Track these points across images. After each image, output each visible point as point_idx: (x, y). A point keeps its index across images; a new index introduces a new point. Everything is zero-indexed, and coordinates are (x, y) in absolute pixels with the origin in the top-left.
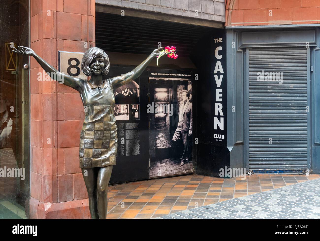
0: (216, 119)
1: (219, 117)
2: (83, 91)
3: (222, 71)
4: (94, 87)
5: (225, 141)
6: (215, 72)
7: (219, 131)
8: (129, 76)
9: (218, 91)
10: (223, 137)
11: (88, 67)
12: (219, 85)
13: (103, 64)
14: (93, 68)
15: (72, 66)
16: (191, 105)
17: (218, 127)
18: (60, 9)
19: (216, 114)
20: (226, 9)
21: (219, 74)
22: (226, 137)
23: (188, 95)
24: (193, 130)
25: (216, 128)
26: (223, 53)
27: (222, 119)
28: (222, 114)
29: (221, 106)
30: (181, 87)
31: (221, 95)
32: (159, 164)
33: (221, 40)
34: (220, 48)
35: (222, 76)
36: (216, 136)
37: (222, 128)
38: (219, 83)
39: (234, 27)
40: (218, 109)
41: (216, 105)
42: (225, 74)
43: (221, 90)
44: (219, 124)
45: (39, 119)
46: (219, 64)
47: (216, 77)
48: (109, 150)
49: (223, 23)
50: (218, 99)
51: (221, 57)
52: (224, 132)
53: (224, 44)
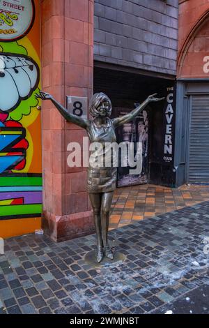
0: (166, 146)
1: (168, 145)
2: (90, 129)
3: (172, 112)
4: (100, 126)
5: (172, 162)
6: (167, 112)
7: (168, 155)
8: (126, 118)
9: (168, 126)
10: (171, 159)
11: (95, 110)
12: (169, 122)
13: (107, 107)
14: (99, 111)
15: (77, 108)
16: (147, 135)
17: (167, 151)
18: (67, 61)
19: (166, 142)
20: (178, 65)
21: (169, 114)
22: (173, 159)
23: (145, 129)
24: (148, 153)
25: (165, 152)
26: (174, 98)
27: (171, 146)
28: (170, 143)
29: (170, 137)
30: (141, 123)
31: (170, 129)
32: (125, 177)
33: (172, 89)
34: (172, 95)
35: (172, 115)
36: (165, 158)
37: (170, 152)
38: (169, 120)
39: (182, 79)
40: (168, 139)
41: (166, 136)
42: (174, 114)
43: (171, 126)
44: (168, 149)
45: (51, 150)
46: (170, 106)
47: (167, 116)
48: (111, 178)
49: (175, 76)
50: (168, 132)
51: (172, 101)
52: (172, 156)
53: (174, 92)
